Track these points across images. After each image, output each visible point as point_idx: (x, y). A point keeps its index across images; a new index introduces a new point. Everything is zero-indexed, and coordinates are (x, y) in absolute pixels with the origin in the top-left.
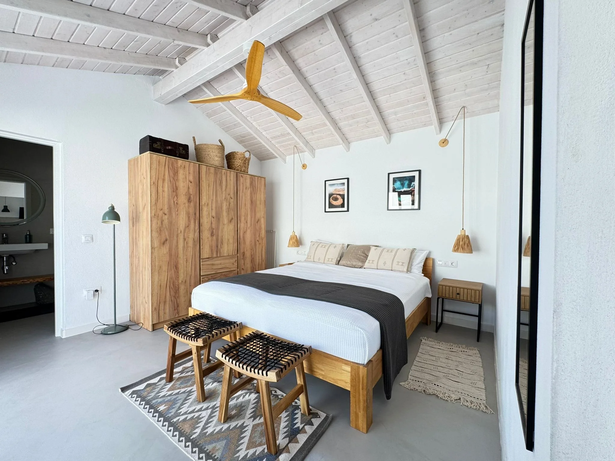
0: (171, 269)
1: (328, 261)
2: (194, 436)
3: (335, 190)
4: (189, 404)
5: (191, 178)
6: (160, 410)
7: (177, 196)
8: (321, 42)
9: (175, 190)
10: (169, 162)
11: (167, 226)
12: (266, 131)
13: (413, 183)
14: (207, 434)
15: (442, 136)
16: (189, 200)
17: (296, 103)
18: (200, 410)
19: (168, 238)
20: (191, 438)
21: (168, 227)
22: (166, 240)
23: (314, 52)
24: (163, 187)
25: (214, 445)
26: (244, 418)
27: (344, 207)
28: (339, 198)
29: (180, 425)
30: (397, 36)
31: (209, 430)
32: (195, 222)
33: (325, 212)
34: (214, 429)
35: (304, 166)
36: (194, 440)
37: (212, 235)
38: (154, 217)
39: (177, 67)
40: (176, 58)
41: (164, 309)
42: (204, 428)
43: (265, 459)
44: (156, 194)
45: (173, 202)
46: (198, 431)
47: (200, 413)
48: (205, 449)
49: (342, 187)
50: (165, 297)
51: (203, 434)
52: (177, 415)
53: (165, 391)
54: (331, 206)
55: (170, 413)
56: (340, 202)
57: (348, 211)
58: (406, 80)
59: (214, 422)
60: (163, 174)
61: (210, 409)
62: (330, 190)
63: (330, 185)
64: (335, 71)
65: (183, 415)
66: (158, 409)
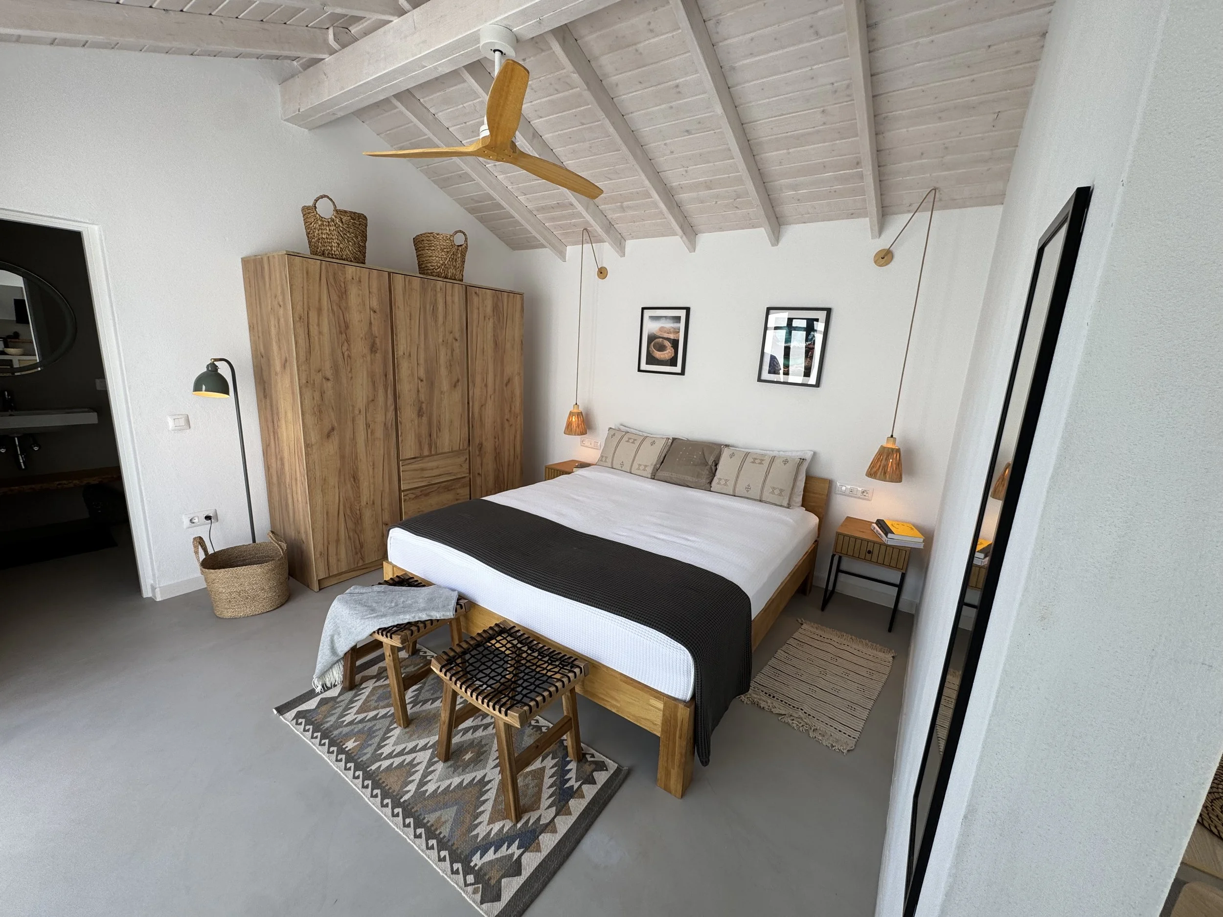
0: (345, 481)
1: (639, 469)
2: (406, 797)
3: (661, 329)
4: (395, 739)
5: (375, 304)
6: (347, 749)
7: (347, 340)
8: (652, 26)
9: (344, 329)
10: (327, 272)
11: (333, 401)
12: (525, 195)
13: (812, 333)
14: (427, 794)
15: (883, 243)
16: (373, 349)
17: (591, 147)
18: (413, 750)
19: (336, 425)
20: (402, 800)
21: (333, 405)
22: (333, 429)
23: (634, 47)
24: (318, 325)
25: (438, 814)
26: (484, 768)
27: (676, 366)
28: (667, 345)
29: (383, 776)
30: (817, 33)
31: (430, 788)
32: (386, 392)
33: (639, 370)
34: (437, 785)
35: (602, 273)
36: (407, 803)
37: (420, 414)
38: (307, 386)
39: (332, 52)
40: (328, 28)
41: (337, 554)
42: (422, 783)
43: (518, 840)
44: (307, 340)
45: (340, 355)
46: (412, 788)
47: (414, 755)
48: (425, 821)
49: (676, 325)
50: (338, 532)
51: (419, 794)
52: (377, 758)
53: (352, 714)
54: (651, 360)
55: (365, 754)
56: (667, 354)
57: (683, 373)
58: (824, 124)
59: (437, 773)
60: (317, 299)
61: (429, 748)
62: (651, 327)
63: (653, 318)
64: (678, 90)
65: (386, 758)
66: (344, 747)
